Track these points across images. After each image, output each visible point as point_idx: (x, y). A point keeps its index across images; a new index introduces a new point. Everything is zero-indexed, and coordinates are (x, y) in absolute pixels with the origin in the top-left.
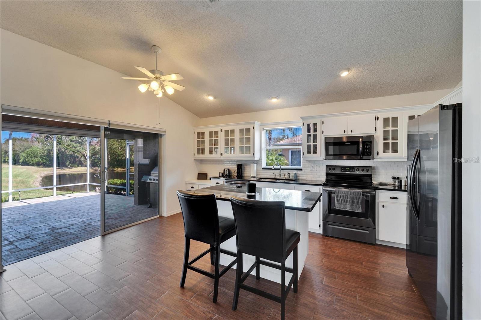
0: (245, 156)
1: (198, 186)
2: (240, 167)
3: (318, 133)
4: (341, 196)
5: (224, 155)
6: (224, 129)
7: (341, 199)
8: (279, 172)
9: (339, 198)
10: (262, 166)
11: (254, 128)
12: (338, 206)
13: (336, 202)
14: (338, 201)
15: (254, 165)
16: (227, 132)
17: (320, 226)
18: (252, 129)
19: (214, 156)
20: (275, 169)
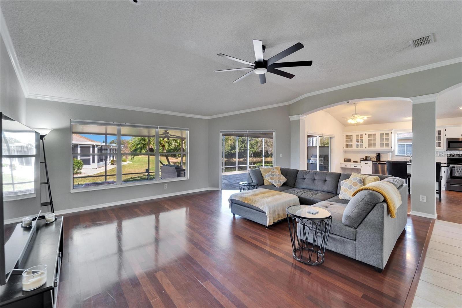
0: (385, 148)
1: (350, 165)
2: (378, 155)
3: (442, 136)
4: (460, 169)
5: (367, 148)
6: (368, 133)
7: (460, 171)
8: (410, 158)
9: (458, 170)
10: (395, 154)
11: (391, 133)
12: (458, 174)
13: (456, 172)
14: (457, 172)
15: (390, 154)
16: (370, 135)
17: (444, 186)
18: (390, 133)
19: (360, 149)
20: (407, 156)
